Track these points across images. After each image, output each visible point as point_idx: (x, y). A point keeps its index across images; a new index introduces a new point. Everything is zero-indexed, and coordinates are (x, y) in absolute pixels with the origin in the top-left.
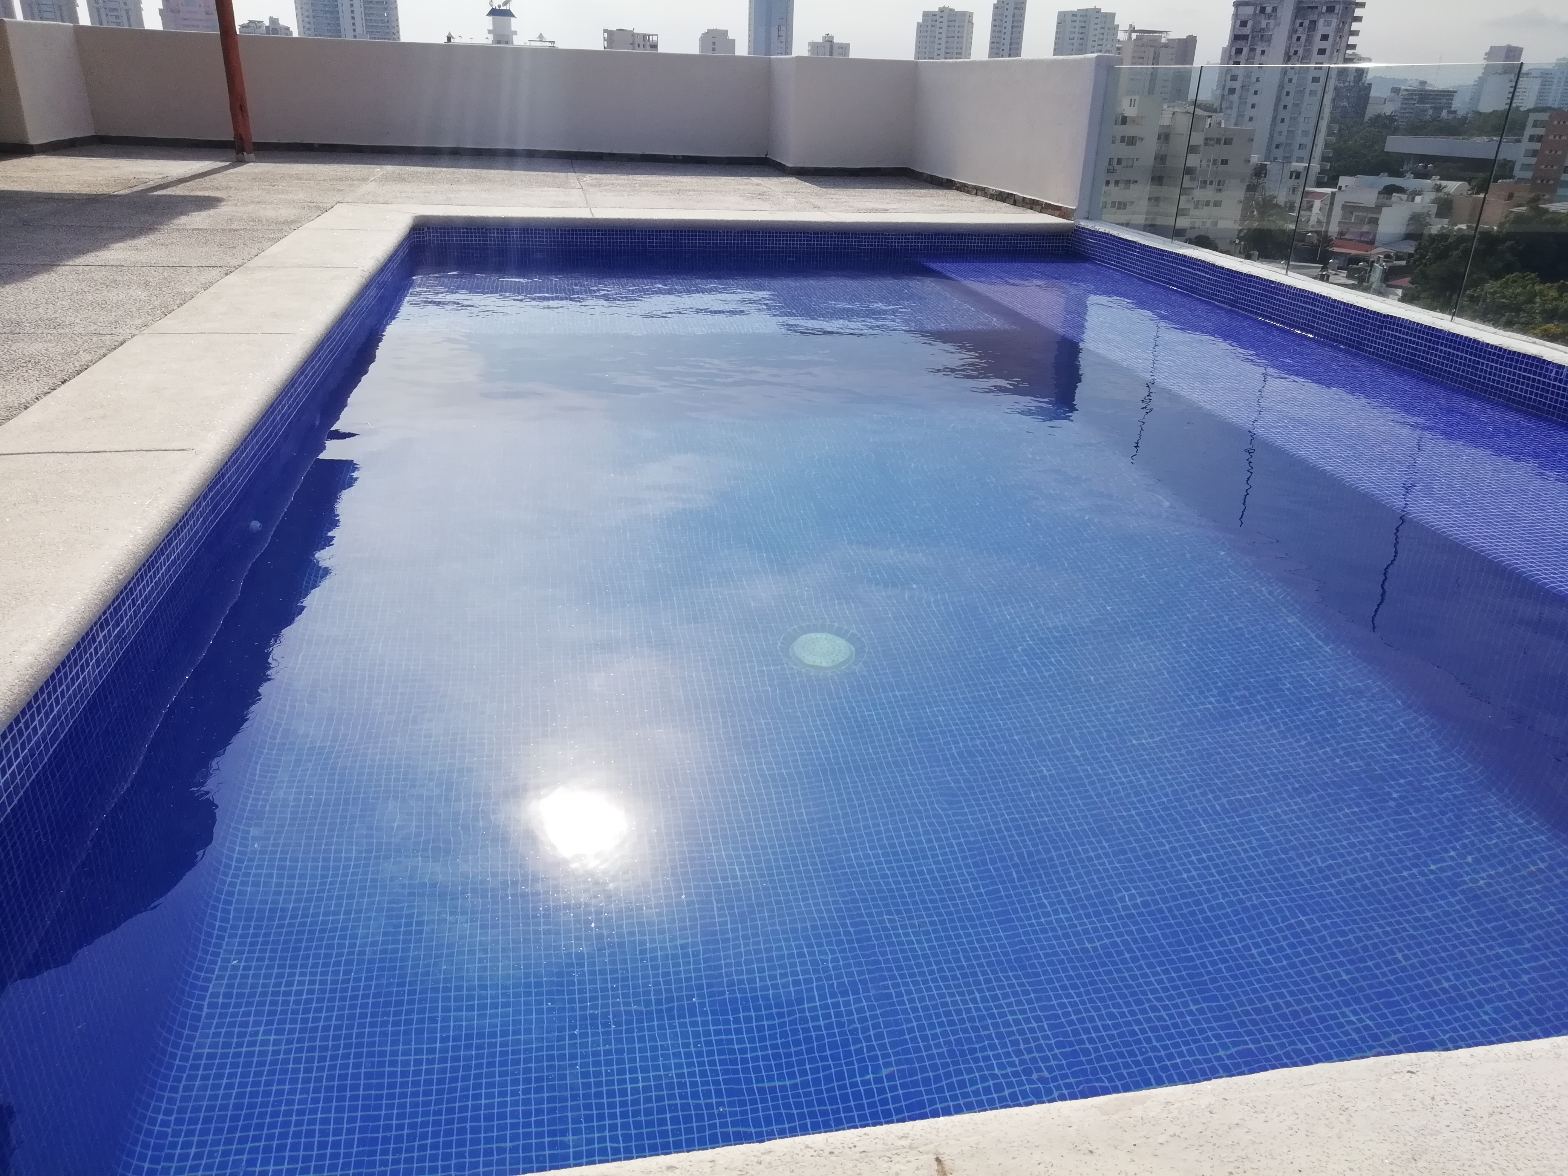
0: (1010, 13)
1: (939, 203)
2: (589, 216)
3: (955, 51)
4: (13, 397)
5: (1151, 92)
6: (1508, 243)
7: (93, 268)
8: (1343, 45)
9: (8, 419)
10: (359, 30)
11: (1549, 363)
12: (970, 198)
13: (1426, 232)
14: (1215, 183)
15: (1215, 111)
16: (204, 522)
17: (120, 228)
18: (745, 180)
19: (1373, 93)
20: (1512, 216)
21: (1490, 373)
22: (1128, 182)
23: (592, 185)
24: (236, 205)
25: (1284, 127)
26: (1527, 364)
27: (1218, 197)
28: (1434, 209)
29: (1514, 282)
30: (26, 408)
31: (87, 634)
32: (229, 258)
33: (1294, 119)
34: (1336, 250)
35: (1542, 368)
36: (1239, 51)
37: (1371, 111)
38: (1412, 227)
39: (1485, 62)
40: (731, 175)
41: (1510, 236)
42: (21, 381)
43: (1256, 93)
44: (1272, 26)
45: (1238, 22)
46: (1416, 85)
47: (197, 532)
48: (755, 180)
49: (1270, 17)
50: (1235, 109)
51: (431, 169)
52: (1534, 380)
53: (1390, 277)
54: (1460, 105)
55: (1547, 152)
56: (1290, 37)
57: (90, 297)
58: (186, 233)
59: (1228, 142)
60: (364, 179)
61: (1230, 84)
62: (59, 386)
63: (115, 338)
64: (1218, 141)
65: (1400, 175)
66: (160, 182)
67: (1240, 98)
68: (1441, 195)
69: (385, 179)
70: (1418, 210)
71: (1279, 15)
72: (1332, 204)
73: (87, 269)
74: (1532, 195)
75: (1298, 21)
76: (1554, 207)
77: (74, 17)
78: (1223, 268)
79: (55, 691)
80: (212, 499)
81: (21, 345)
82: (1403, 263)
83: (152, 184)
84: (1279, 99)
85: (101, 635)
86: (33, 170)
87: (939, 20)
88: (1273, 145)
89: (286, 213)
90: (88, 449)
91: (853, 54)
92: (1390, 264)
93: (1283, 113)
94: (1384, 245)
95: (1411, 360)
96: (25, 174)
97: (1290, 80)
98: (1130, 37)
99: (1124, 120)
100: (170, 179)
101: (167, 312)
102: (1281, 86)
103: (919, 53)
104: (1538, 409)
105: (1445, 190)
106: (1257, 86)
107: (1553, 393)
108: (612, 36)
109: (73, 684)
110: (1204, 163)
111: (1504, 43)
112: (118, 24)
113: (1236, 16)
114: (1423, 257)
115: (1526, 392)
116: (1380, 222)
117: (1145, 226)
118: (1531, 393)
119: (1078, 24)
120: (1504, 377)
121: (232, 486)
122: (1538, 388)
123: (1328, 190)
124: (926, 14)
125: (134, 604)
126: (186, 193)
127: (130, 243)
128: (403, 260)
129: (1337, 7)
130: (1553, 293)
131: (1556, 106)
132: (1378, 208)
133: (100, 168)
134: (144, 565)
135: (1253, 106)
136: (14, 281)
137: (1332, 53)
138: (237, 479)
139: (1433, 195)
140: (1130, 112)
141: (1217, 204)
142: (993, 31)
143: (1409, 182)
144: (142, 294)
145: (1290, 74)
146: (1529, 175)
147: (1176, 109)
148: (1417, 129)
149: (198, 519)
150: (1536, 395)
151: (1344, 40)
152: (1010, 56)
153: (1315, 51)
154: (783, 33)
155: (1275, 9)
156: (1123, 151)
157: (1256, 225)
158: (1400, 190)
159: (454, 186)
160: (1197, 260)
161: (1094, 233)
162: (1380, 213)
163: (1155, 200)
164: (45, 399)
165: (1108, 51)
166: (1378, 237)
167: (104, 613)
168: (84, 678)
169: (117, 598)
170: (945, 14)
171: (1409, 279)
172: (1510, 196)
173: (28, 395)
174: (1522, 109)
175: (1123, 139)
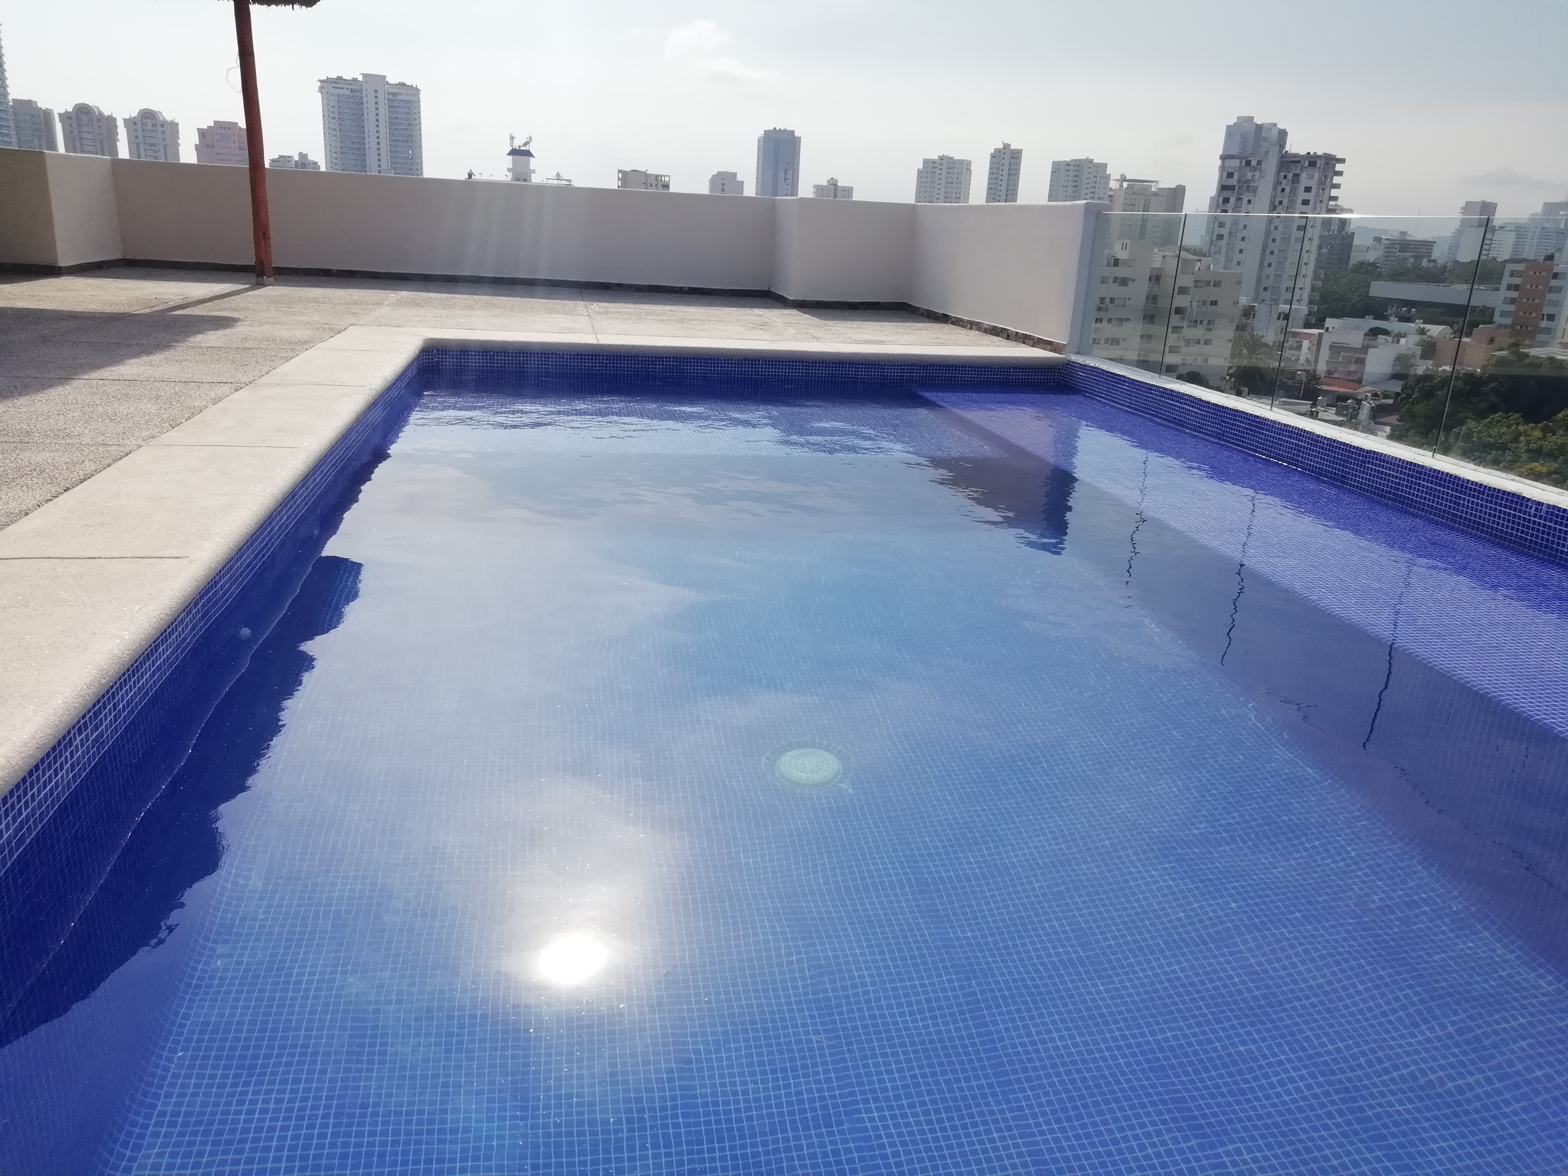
0: (1006, 162)
1: (935, 336)
2: (594, 342)
3: (954, 195)
4: (15, 504)
5: (1142, 236)
6: (1492, 385)
7: (106, 383)
8: (1326, 197)
9: (7, 525)
10: (384, 164)
11: (1528, 500)
12: (963, 331)
13: (1412, 372)
14: (1205, 323)
15: (1205, 255)
16: (193, 628)
17: (137, 345)
18: (748, 311)
19: (1356, 242)
20: (1494, 360)
21: (1472, 508)
22: (1121, 320)
23: (598, 313)
24: (252, 325)
25: (1271, 271)
26: (1507, 500)
27: (1208, 336)
28: (1418, 351)
29: (1498, 421)
30: (27, 514)
31: (64, 738)
32: (240, 375)
33: (1280, 264)
34: (1325, 387)
35: (1522, 505)
36: (1226, 200)
37: (1355, 258)
38: (1398, 368)
39: (1460, 216)
40: (735, 306)
41: (1492, 378)
42: (25, 488)
43: (1243, 239)
44: (1257, 178)
45: (1225, 174)
46: (1397, 236)
47: (185, 639)
48: (757, 311)
49: (1255, 169)
50: (1223, 254)
51: (444, 295)
52: (1515, 516)
53: (1378, 414)
54: (1439, 254)
55: (1525, 300)
56: (1275, 189)
57: (101, 409)
58: (200, 350)
59: (1217, 284)
60: (379, 304)
61: (1218, 231)
62: (61, 493)
63: (122, 449)
64: (1208, 284)
65: (1385, 318)
66: (181, 302)
67: (1228, 244)
68: (1425, 337)
69: (399, 304)
70: (1403, 352)
71: (1263, 167)
72: (1319, 344)
73: (101, 382)
74: (1512, 341)
75: (1282, 174)
76: (1534, 352)
77: (114, 150)
78: (1209, 403)
79: (25, 794)
80: (204, 605)
81: (28, 454)
82: (1391, 401)
83: (172, 304)
84: (1265, 246)
85: (78, 739)
86: (60, 290)
87: (939, 167)
88: (1261, 288)
89: (300, 334)
90: (83, 554)
91: (856, 197)
92: (1378, 403)
93: (1269, 259)
94: (1372, 384)
95: (1394, 494)
96: (52, 294)
97: (1276, 228)
98: (1121, 186)
99: (1116, 262)
100: (190, 300)
101: (174, 424)
102: (1268, 234)
103: (918, 198)
104: (1520, 544)
105: (1429, 333)
106: (1245, 233)
107: (1533, 529)
108: (626, 177)
109: (45, 787)
110: (1195, 304)
111: (1479, 199)
112: (156, 158)
113: (1222, 168)
114: (1409, 396)
115: (1507, 527)
116: (1367, 361)
117: (1138, 361)
118: (1513, 529)
119: (1071, 173)
120: (1485, 513)
121: (224, 594)
122: (1518, 524)
123: (1315, 331)
124: (926, 162)
125: (115, 709)
126: (205, 313)
127: (145, 359)
128: (411, 380)
129: (1319, 162)
130: (1537, 433)
131: (1531, 258)
132: (1365, 349)
133: (123, 289)
134: (128, 670)
135: (1241, 251)
136: (28, 394)
137: (1315, 204)
138: (230, 587)
139: (1417, 338)
140: (1122, 255)
141: (1207, 342)
142: (990, 178)
143: (1393, 325)
144: (152, 407)
145: (1276, 223)
146: (1508, 321)
147: (1166, 253)
148: (1398, 275)
149: (187, 626)
150: (1517, 530)
151: (1326, 192)
152: (1006, 201)
153: (1300, 201)
154: (789, 176)
155: (1259, 163)
156: (1115, 290)
157: (1245, 363)
158: (1386, 332)
159: (465, 312)
160: (1184, 394)
161: (1084, 367)
162: (1366, 353)
163: (1147, 337)
164: (46, 506)
165: (1099, 198)
166: (1365, 377)
167: (84, 717)
168: (57, 782)
169: (99, 701)
170: (945, 162)
171: (1397, 417)
172: (1492, 341)
173: (31, 502)
174: (1499, 260)
175: (1115, 280)
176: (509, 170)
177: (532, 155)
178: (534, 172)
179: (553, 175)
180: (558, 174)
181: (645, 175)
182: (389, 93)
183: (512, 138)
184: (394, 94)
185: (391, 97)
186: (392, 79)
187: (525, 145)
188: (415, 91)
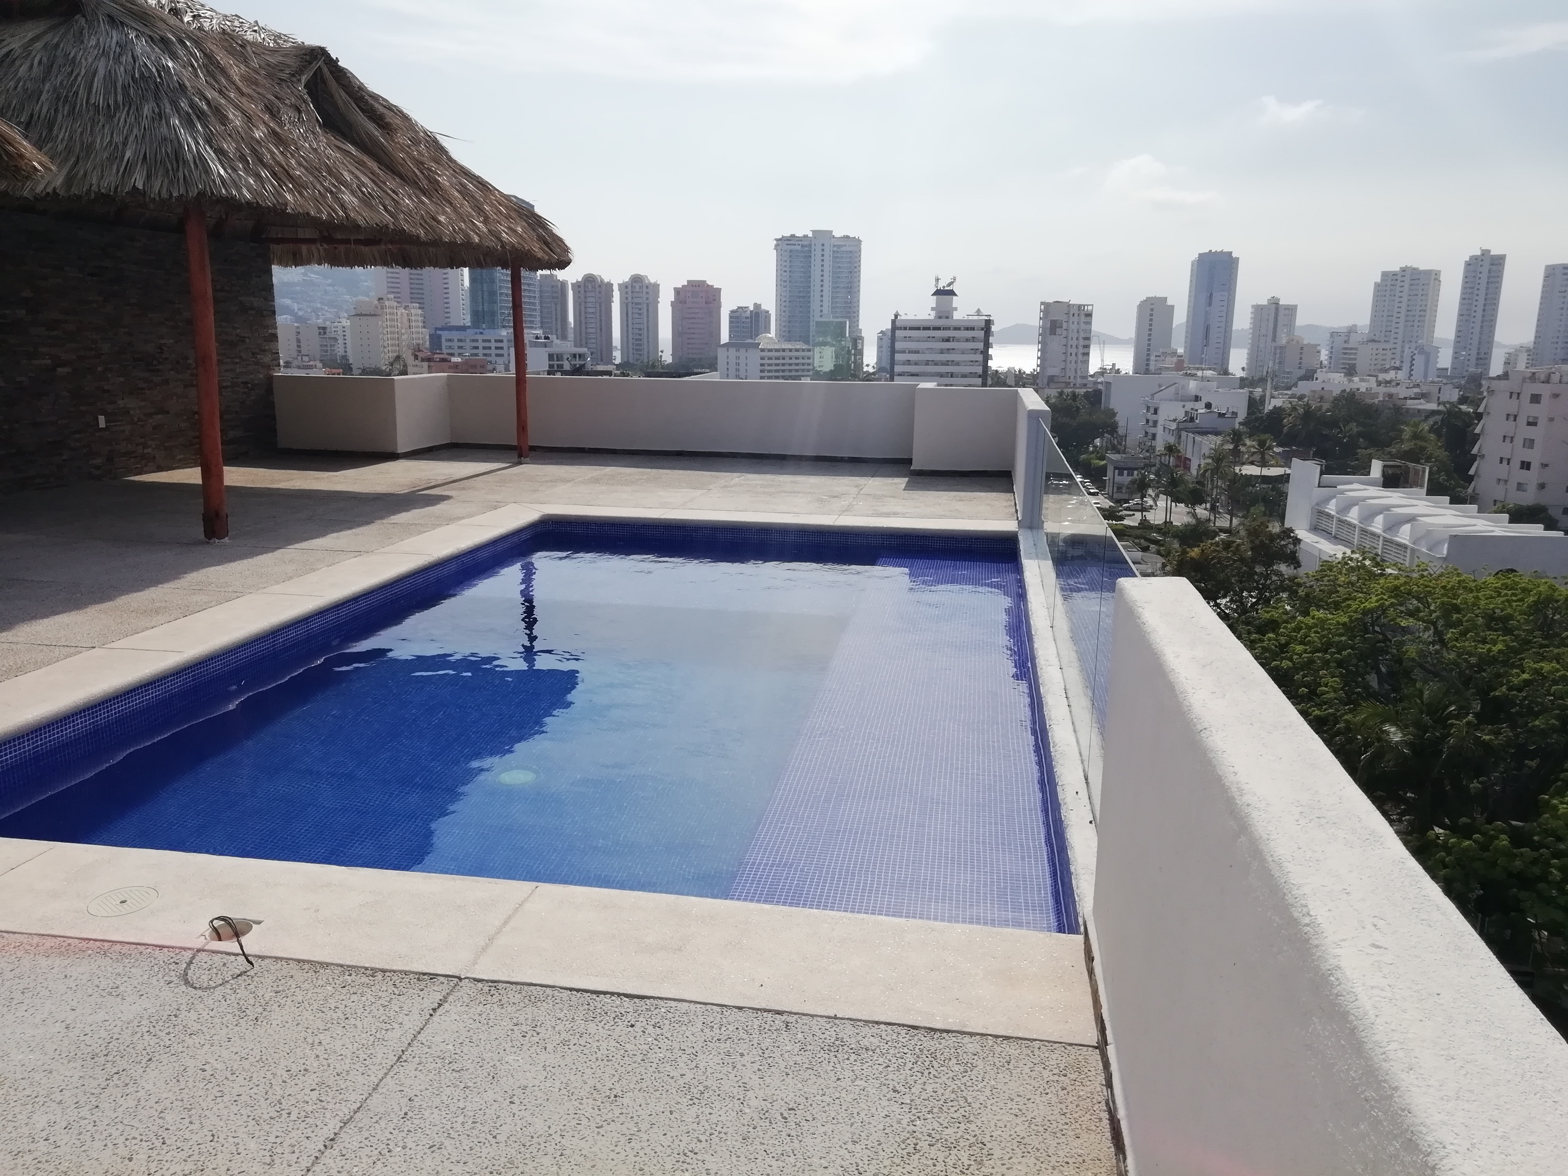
0: (1485, 270)
2: (657, 516)
7: (295, 551)
10: (826, 310)
17: (354, 521)
30: (153, 628)
32: (375, 546)
58: (383, 526)
60: (571, 481)
62: (180, 618)
63: (240, 594)
87: (1400, 279)
124: (1384, 274)
126: (439, 492)
133: (421, 470)
142: (1464, 288)
164: (166, 624)
170: (1408, 274)
176: (933, 309)
177: (956, 295)
178: (956, 309)
179: (973, 311)
180: (979, 310)
181: (1068, 305)
182: (834, 246)
183: (937, 280)
184: (839, 246)
185: (835, 249)
186: (838, 234)
187: (949, 285)
188: (857, 242)
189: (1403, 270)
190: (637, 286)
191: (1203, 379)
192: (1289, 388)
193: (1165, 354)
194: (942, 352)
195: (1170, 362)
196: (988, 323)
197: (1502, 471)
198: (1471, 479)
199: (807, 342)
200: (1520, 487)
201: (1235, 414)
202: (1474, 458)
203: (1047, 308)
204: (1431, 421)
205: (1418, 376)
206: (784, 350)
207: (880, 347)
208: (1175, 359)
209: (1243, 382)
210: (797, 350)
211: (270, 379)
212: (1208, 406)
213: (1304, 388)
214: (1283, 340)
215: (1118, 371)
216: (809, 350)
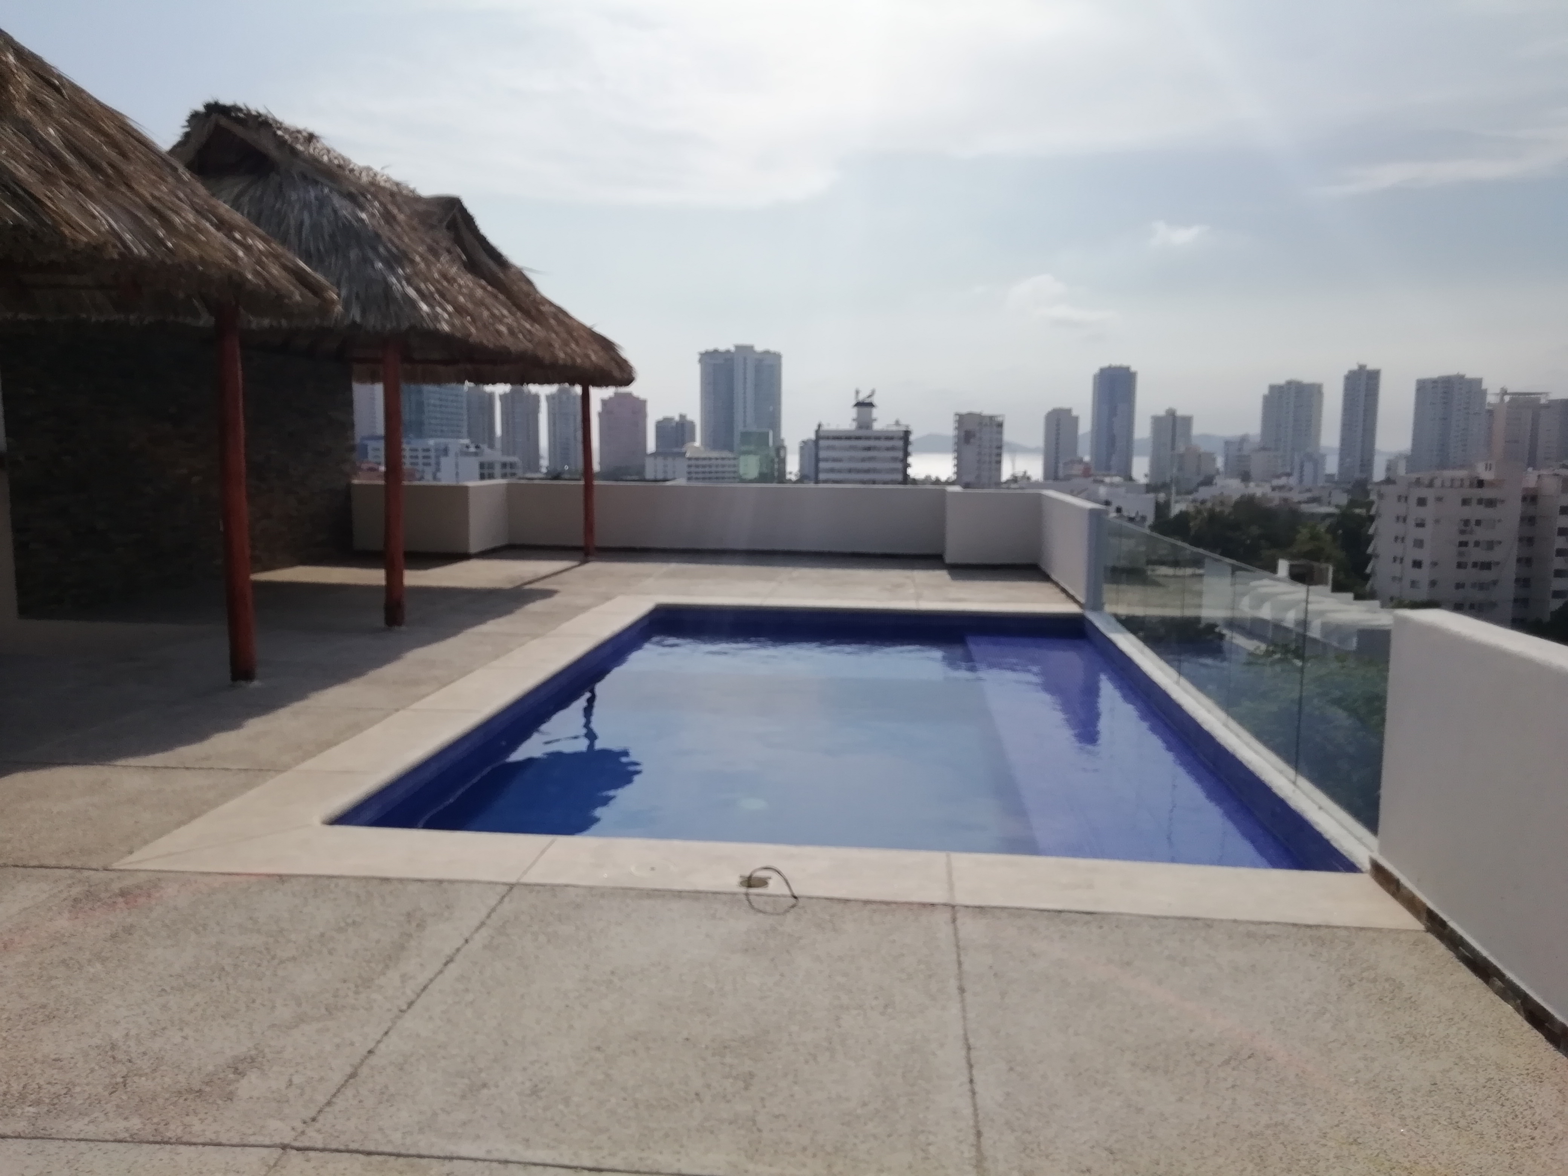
0: (1363, 384)
2: (758, 604)
3: (1304, 419)
10: (749, 421)
18: (908, 573)
22: (1490, 543)
24: (563, 596)
30: (428, 695)
32: (538, 629)
40: (903, 569)
48: (915, 573)
57: (467, 650)
58: (530, 613)
83: (528, 578)
86: (466, 571)
89: (585, 601)
96: (460, 574)
98: (1502, 400)
99: (1481, 483)
119: (1440, 390)
124: (1272, 387)
126: (541, 587)
133: (502, 568)
140: (1487, 475)
142: (1345, 400)
144: (490, 649)
156: (1481, 512)
170: (1292, 388)
175: (1480, 501)
176: (854, 420)
177: (874, 406)
178: (876, 420)
179: (892, 422)
180: (897, 421)
181: (982, 417)
182: (756, 360)
183: (857, 392)
184: (760, 361)
185: (757, 363)
186: (759, 348)
187: (870, 396)
188: (777, 357)
189: (1289, 383)
190: (564, 397)
191: (1112, 485)
192: (1189, 493)
193: (1073, 462)
194: (863, 460)
195: (1077, 470)
196: (907, 433)
197: (1396, 569)
198: (1367, 578)
199: (731, 450)
200: (1414, 584)
201: (1144, 518)
202: (1369, 558)
203: (962, 420)
204: (1328, 522)
205: (1308, 481)
206: (710, 459)
207: (802, 456)
208: (1081, 467)
209: (1150, 488)
210: (723, 459)
211: (349, 486)
212: (1119, 510)
213: (1204, 493)
214: (1181, 448)
215: (1029, 478)
216: (735, 459)
